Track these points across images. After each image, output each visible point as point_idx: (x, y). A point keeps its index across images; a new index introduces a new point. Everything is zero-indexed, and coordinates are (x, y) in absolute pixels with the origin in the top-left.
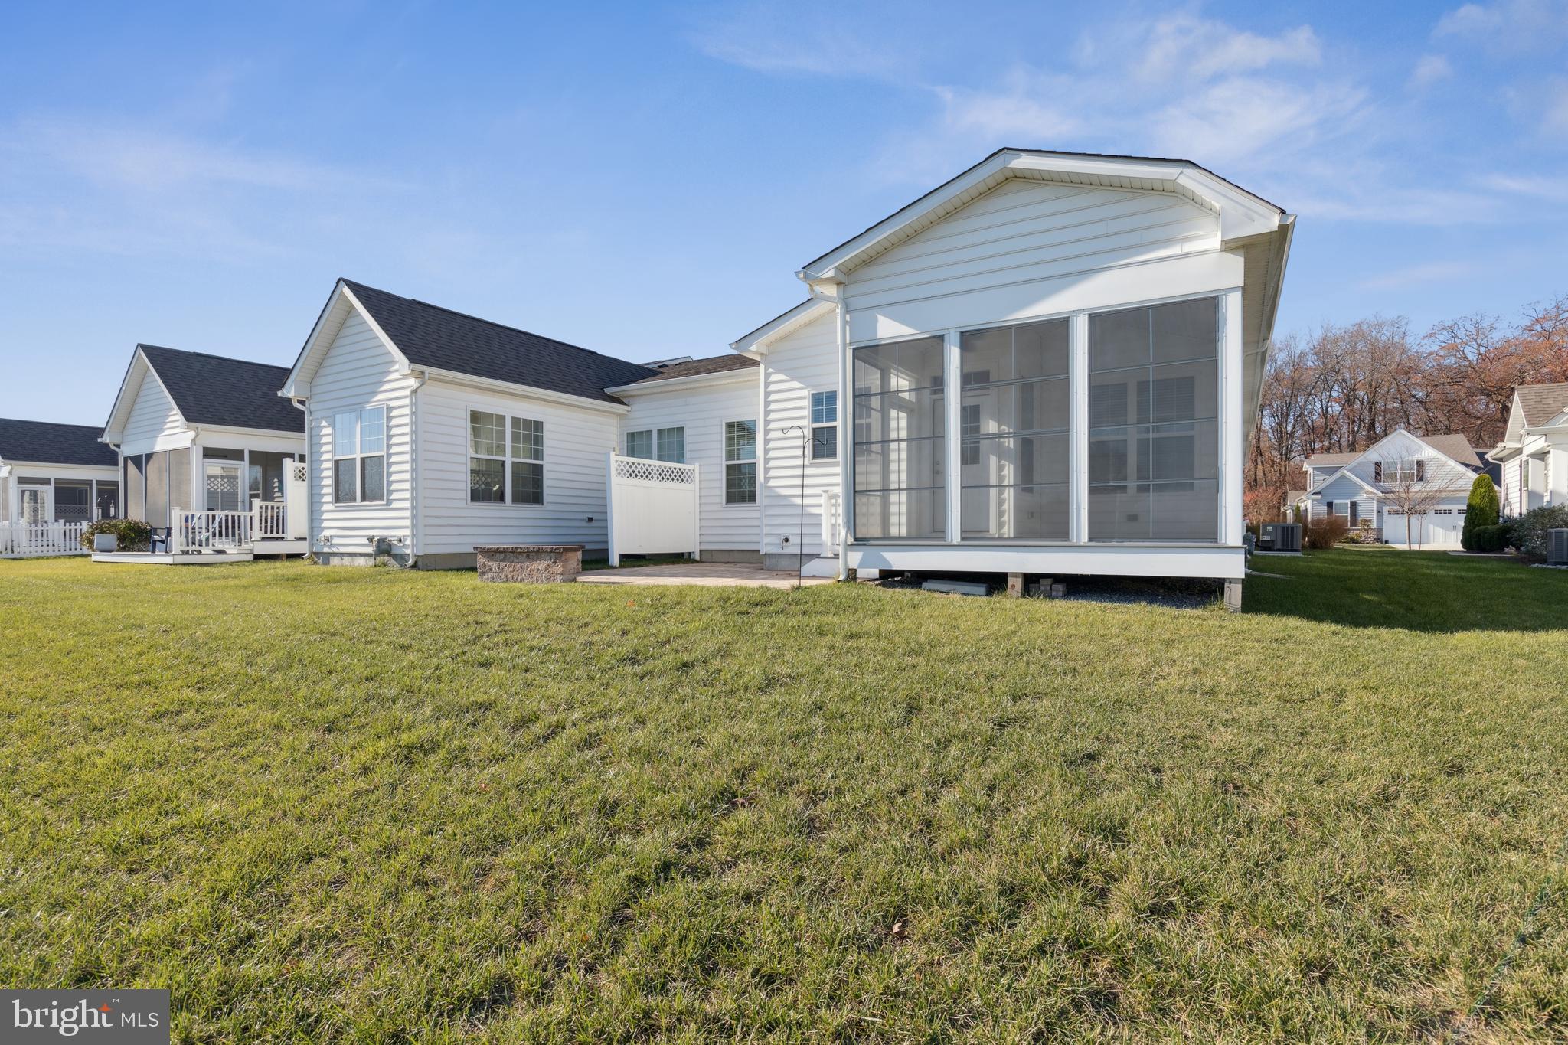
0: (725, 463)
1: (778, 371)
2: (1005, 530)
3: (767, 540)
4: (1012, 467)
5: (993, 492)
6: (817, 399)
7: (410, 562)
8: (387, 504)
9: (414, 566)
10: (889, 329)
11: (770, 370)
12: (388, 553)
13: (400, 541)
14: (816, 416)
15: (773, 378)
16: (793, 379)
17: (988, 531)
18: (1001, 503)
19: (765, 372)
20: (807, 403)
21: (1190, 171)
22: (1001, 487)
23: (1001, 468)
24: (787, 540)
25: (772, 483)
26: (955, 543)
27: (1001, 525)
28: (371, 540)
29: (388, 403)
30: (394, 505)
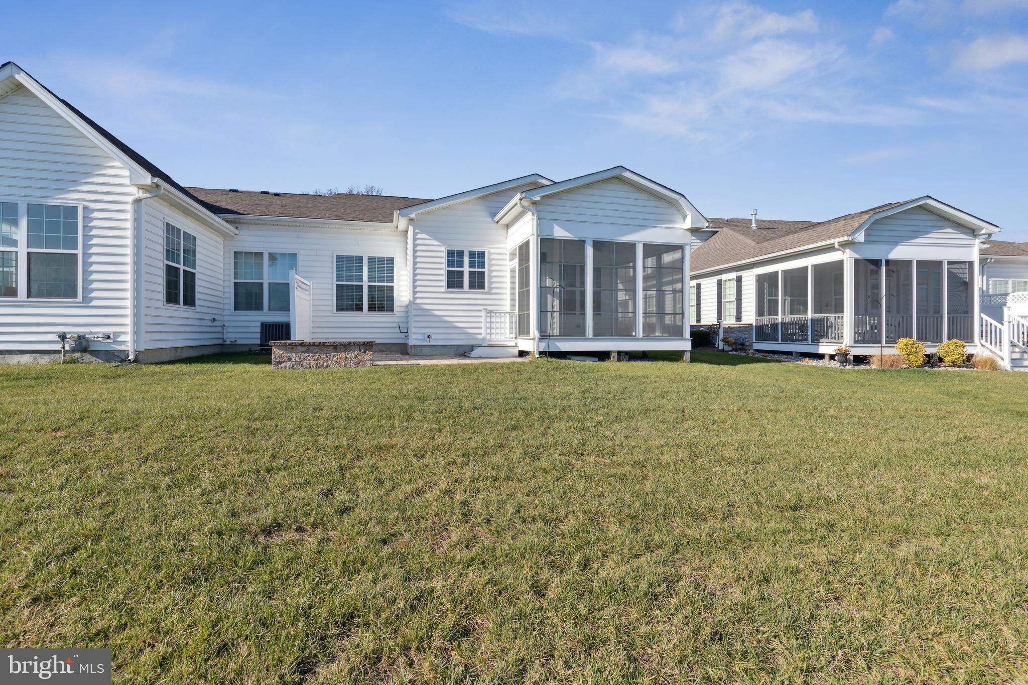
0: (335, 283)
1: (423, 232)
2: (555, 331)
3: (414, 336)
4: (558, 301)
5: (549, 314)
6: (450, 253)
7: (131, 357)
8: (83, 302)
9: (136, 361)
10: (559, 233)
11: (417, 231)
12: (85, 350)
13: (109, 337)
14: (450, 263)
15: (419, 236)
16: (434, 239)
17: (546, 332)
18: (552, 318)
19: (414, 232)
20: (444, 254)
21: (683, 199)
22: (553, 312)
23: (553, 301)
24: (429, 337)
25: (418, 301)
26: (590, 337)
27: (553, 329)
28: (63, 337)
29: (86, 204)
30: (94, 303)
